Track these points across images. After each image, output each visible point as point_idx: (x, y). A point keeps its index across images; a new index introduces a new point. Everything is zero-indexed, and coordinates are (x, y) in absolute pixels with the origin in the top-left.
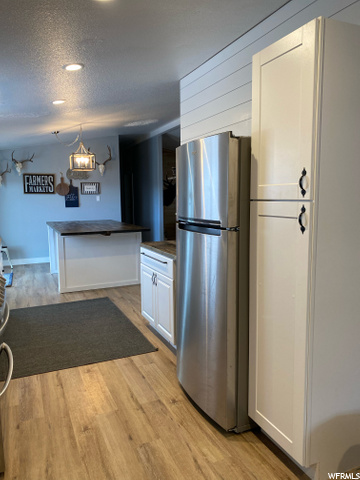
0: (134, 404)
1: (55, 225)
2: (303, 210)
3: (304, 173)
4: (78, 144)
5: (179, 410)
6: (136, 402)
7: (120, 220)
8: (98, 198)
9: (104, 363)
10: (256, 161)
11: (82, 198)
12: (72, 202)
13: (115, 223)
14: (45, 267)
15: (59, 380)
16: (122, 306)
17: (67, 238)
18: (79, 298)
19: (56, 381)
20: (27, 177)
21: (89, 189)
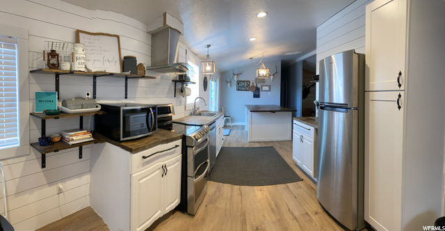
0: (290, 215)
1: (248, 106)
2: (400, 96)
3: (400, 74)
4: (261, 64)
5: (320, 219)
6: (292, 214)
7: (279, 105)
8: (269, 93)
9: (270, 186)
10: (368, 68)
11: (261, 93)
12: (257, 96)
13: (277, 106)
14: (243, 127)
15: (241, 192)
16: (281, 152)
17: (253, 113)
18: (257, 145)
19: (239, 192)
20: (238, 82)
21: (265, 88)
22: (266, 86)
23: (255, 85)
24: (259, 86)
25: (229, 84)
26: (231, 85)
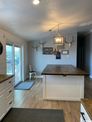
11: (62, 56)
20: (44, 49)
21: (64, 52)
22: (66, 51)
23: (57, 50)
24: (60, 51)
25: (35, 49)
26: (37, 50)
